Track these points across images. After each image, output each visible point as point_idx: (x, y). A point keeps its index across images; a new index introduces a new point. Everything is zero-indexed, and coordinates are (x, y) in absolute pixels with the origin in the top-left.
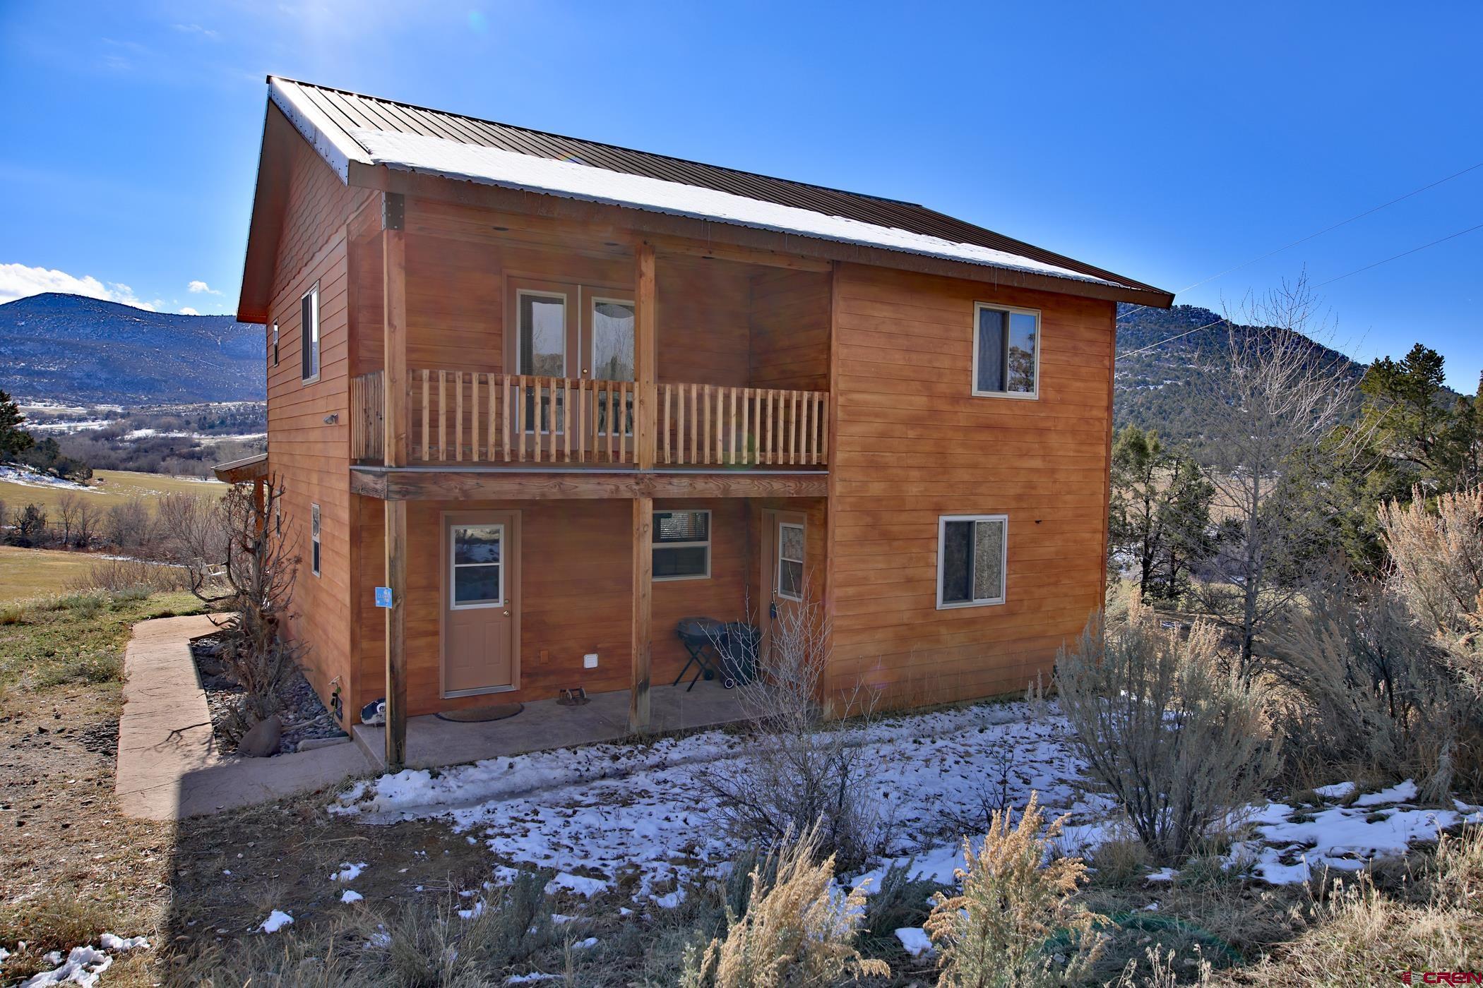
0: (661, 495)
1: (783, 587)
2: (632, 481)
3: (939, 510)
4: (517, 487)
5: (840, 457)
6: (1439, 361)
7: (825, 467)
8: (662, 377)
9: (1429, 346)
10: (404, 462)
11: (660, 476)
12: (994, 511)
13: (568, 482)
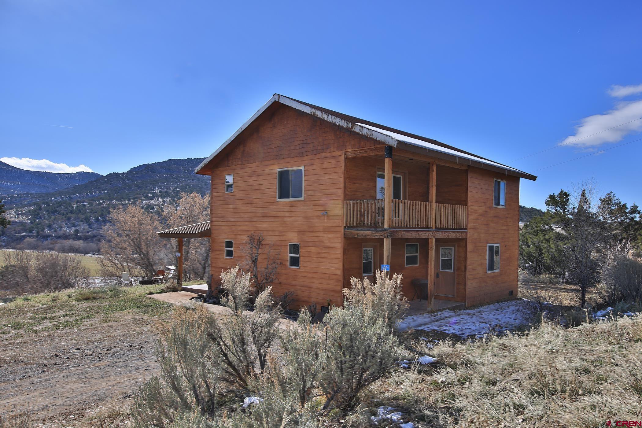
0: (436, 237)
1: (442, 268)
2: (431, 233)
3: (487, 242)
4: (411, 234)
5: (469, 225)
6: (568, 196)
7: (466, 229)
8: (436, 202)
9: (565, 190)
10: (391, 227)
11: (436, 231)
12: (497, 243)
13: (420, 233)
